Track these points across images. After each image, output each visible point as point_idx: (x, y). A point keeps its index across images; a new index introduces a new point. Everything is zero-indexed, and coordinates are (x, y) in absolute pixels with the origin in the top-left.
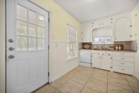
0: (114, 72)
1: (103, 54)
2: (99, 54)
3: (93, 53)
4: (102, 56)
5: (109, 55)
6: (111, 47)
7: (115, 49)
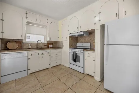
0: (51, 67)
1: (43, 53)
2: (38, 54)
3: (31, 55)
4: (42, 55)
5: (48, 53)
6: (45, 45)
7: (48, 47)
